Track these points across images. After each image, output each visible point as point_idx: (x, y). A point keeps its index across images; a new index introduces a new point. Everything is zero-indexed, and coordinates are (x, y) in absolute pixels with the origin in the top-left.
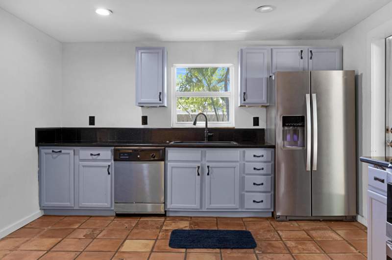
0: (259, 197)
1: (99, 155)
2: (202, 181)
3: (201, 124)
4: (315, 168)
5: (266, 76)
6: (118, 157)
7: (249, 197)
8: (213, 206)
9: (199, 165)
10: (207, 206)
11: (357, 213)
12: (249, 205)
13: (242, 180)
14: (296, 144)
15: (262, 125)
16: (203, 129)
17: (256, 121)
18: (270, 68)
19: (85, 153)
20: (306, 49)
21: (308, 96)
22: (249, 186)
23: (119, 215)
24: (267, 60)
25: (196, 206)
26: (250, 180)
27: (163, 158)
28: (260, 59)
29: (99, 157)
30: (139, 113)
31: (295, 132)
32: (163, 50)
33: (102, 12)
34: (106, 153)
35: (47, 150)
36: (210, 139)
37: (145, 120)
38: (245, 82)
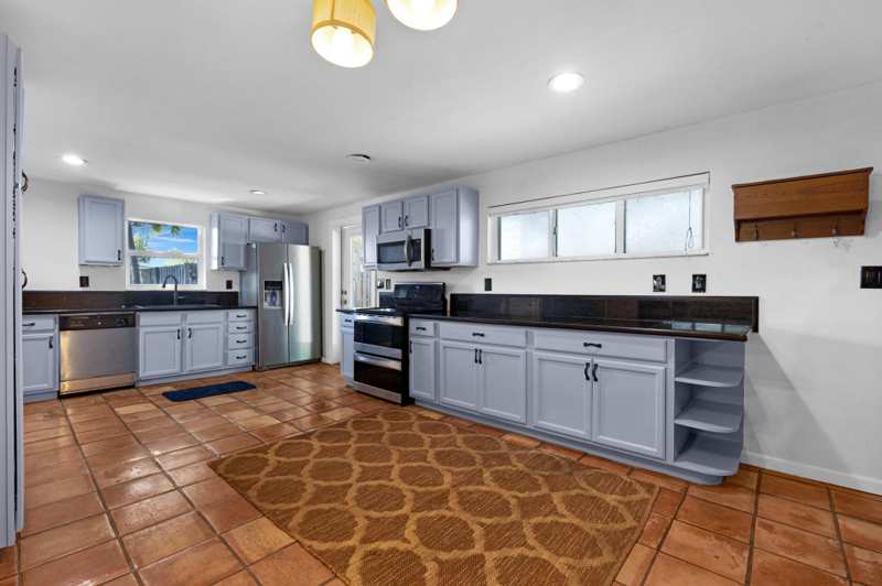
0: (242, 353)
1: (33, 324)
2: (183, 345)
4: (291, 323)
5: (243, 242)
7: (232, 355)
8: (195, 367)
9: (179, 328)
10: (188, 369)
11: (322, 354)
12: (233, 361)
13: (226, 340)
14: (274, 304)
15: (235, 288)
16: (172, 292)
17: (229, 284)
18: (247, 235)
20: (279, 222)
21: (286, 265)
22: (232, 344)
24: (245, 228)
25: (176, 369)
26: (233, 339)
27: (133, 324)
28: (238, 226)
29: (34, 328)
31: (274, 295)
32: (123, 202)
33: (73, 160)
36: (180, 302)
37: (84, 281)
38: (222, 246)
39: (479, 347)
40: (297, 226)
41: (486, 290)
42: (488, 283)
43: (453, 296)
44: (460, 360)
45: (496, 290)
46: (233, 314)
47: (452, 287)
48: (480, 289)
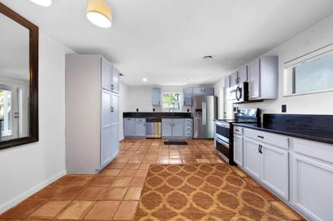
0: (189, 133)
2: (172, 128)
3: (171, 111)
4: (205, 124)
5: (191, 97)
6: (147, 121)
7: (186, 133)
8: (176, 136)
9: (171, 123)
10: (174, 135)
12: (186, 135)
13: (184, 128)
14: (199, 117)
15: (190, 112)
17: (188, 110)
18: (192, 94)
19: (137, 120)
20: (203, 89)
21: (203, 103)
22: (186, 129)
23: (147, 138)
24: (191, 92)
25: (170, 135)
27: (161, 121)
29: (141, 121)
30: (152, 108)
31: (199, 114)
32: (160, 89)
33: (145, 80)
34: (144, 120)
35: (126, 119)
37: (154, 110)
38: (185, 99)
39: (261, 144)
40: (210, 89)
41: (283, 111)
42: (284, 108)
43: (264, 115)
44: (252, 150)
45: (289, 112)
46: (186, 119)
47: (264, 110)
48: (278, 111)
